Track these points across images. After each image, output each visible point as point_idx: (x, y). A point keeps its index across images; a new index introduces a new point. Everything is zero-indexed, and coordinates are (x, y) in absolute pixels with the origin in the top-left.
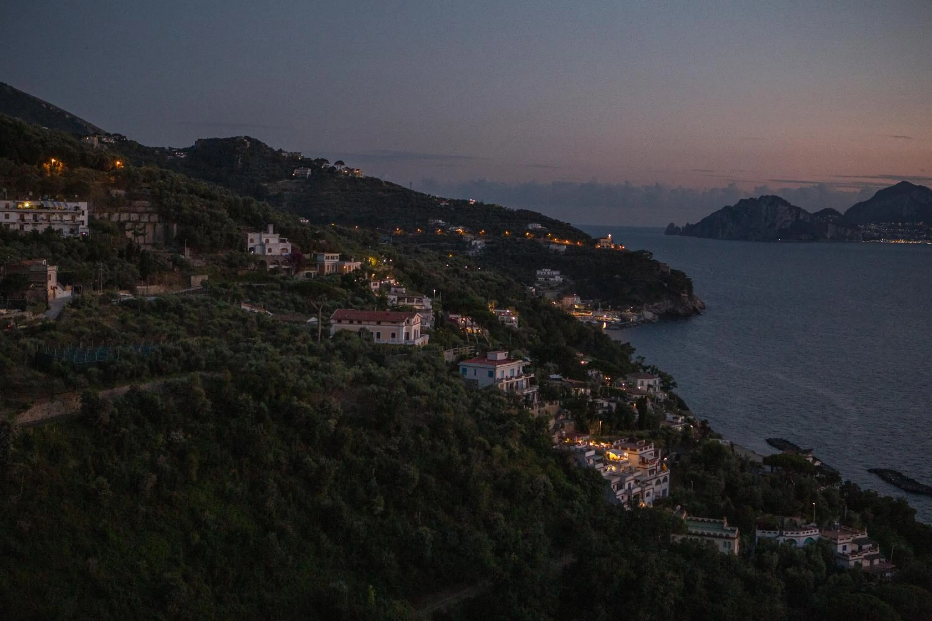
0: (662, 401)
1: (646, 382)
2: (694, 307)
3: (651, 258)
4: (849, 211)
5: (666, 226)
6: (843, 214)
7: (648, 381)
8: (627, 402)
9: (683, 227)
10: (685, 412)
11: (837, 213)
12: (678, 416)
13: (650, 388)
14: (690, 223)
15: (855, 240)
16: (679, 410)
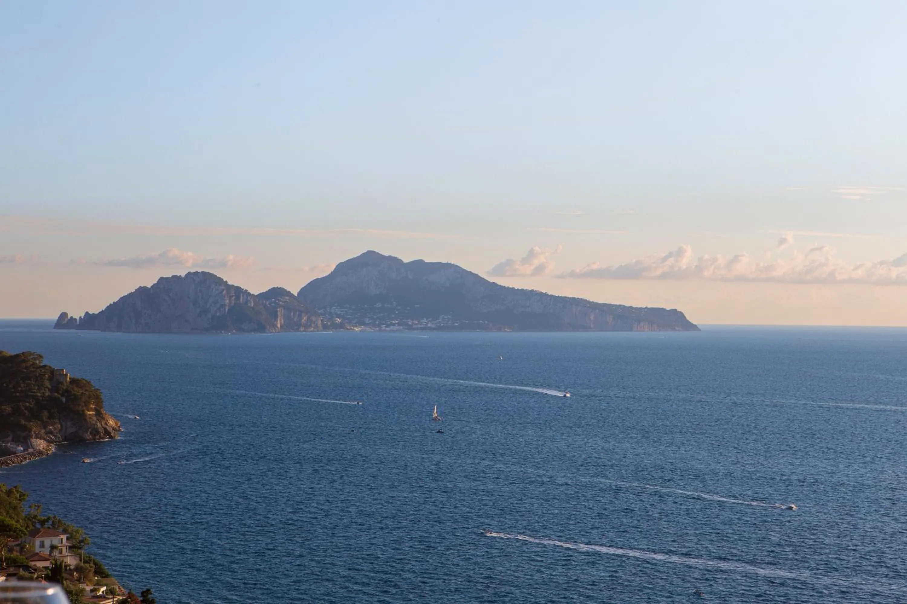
0: (72, 567)
1: (48, 542)
2: (105, 429)
3: (40, 362)
4: (303, 291)
5: (55, 317)
6: (296, 294)
7: (51, 541)
8: (34, 573)
9: (80, 317)
10: (105, 581)
11: (289, 294)
12: (96, 587)
13: (55, 550)
14: (91, 312)
15: (312, 329)
16: (96, 578)
